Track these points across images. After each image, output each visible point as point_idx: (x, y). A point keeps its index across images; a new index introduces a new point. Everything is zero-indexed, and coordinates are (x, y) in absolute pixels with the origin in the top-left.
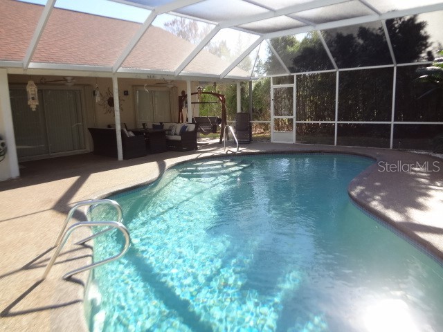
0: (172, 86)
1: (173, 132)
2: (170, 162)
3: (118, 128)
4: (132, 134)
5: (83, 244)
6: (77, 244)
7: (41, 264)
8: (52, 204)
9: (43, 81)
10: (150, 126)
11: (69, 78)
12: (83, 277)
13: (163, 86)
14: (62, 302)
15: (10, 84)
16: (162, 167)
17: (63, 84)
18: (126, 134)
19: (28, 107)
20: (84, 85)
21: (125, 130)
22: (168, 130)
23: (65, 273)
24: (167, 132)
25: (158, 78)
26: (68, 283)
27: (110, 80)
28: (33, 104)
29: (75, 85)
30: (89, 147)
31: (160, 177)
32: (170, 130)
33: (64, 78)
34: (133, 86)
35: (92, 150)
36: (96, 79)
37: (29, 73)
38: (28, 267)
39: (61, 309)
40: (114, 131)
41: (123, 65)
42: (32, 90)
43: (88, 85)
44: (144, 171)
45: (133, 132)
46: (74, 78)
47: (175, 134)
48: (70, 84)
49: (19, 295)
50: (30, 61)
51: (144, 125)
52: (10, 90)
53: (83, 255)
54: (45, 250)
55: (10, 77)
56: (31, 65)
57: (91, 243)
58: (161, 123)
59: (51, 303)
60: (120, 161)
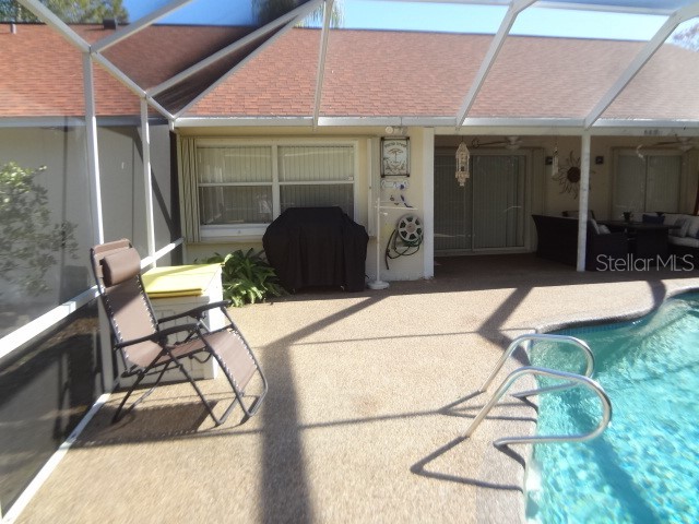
0: (688, 147)
1: (684, 231)
2: (673, 286)
3: (583, 218)
4: (605, 230)
5: (523, 399)
6: (514, 396)
7: (463, 413)
8: (477, 325)
9: (476, 143)
10: (637, 218)
11: (513, 139)
12: (524, 451)
13: (671, 148)
14: (492, 481)
15: (436, 148)
16: (659, 294)
17: (504, 148)
18: (594, 229)
19: (456, 181)
20: (534, 149)
21: (594, 223)
22: (671, 227)
23: (499, 437)
24: (670, 231)
25: (665, 133)
26: (502, 454)
27: (577, 140)
28: (462, 177)
29: (521, 148)
30: (529, 243)
31: (655, 310)
32: (677, 227)
33: (506, 139)
34: (613, 149)
35: (535, 249)
36: (556, 138)
37: (461, 133)
38: (447, 411)
39: (491, 491)
40: (576, 223)
41: (603, 115)
42: (463, 156)
43: (539, 148)
44: (625, 297)
45: (609, 226)
46: (520, 138)
47: (688, 236)
48: (513, 147)
49: (435, 449)
50: (465, 116)
51: (627, 215)
52: (435, 157)
53: (524, 416)
54: (469, 393)
55: (438, 138)
56: (467, 122)
57: (535, 400)
58: (660, 214)
59: (477, 476)
60: (581, 273)
